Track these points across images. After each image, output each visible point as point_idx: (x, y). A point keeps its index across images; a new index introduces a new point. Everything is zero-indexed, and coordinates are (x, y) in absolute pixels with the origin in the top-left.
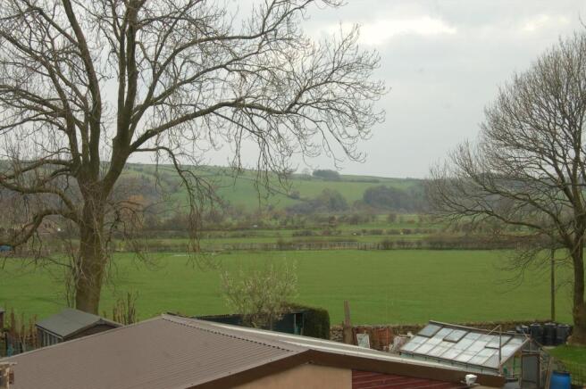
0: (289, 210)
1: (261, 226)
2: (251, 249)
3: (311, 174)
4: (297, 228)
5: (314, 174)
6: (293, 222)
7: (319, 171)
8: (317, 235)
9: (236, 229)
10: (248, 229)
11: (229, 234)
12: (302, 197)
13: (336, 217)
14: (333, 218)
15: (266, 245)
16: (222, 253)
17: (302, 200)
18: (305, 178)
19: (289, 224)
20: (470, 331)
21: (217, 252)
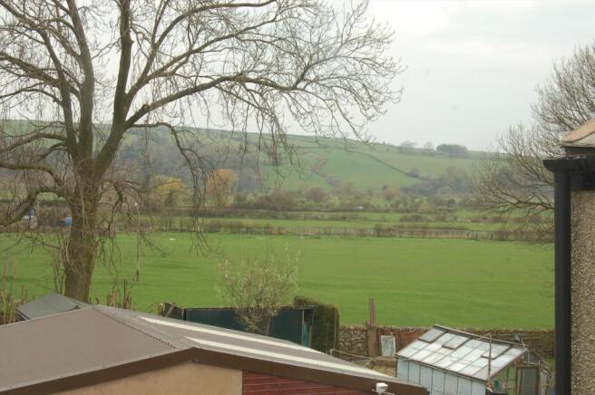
0: (406, 190)
1: (367, 208)
2: (345, 234)
3: (435, 148)
4: (408, 211)
5: (438, 148)
6: (406, 204)
7: (445, 146)
8: (429, 221)
9: (338, 210)
10: (351, 211)
11: (326, 215)
12: (422, 175)
13: (457, 200)
14: (452, 202)
15: (362, 230)
16: (311, 237)
17: (423, 179)
18: (427, 153)
19: (401, 206)
20: (472, 338)
21: (306, 236)
